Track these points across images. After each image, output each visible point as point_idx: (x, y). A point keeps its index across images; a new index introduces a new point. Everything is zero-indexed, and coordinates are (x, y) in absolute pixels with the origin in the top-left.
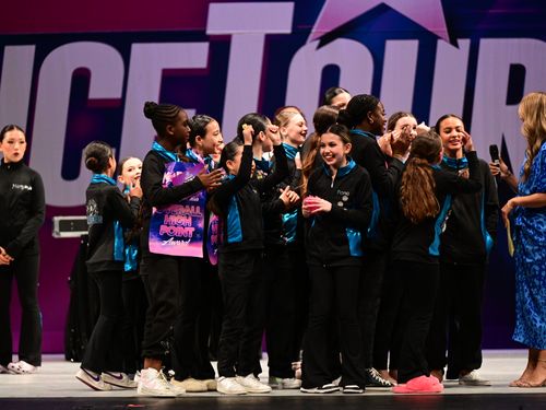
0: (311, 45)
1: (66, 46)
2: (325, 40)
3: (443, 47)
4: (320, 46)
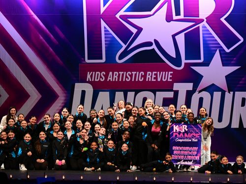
0: (197, 93)
1: (142, 92)
2: (200, 92)
3: (227, 93)
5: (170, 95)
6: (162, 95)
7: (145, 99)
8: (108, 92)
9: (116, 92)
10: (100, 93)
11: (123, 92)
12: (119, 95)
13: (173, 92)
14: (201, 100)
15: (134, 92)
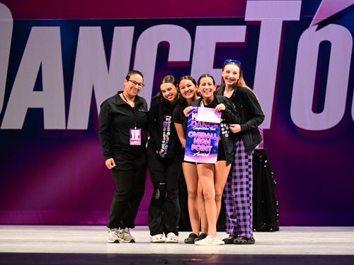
4: (318, 29)
5: (237, 34)
6: (211, 36)
7: (163, 48)
8: (57, 29)
9: (82, 29)
10: (34, 29)
11: (99, 29)
12: (90, 37)
13: (245, 27)
14: (325, 48)
15: (133, 28)
